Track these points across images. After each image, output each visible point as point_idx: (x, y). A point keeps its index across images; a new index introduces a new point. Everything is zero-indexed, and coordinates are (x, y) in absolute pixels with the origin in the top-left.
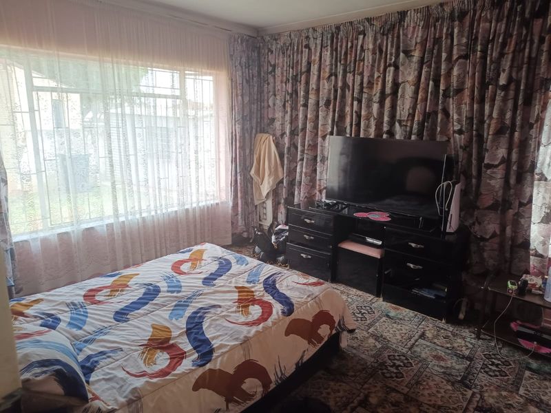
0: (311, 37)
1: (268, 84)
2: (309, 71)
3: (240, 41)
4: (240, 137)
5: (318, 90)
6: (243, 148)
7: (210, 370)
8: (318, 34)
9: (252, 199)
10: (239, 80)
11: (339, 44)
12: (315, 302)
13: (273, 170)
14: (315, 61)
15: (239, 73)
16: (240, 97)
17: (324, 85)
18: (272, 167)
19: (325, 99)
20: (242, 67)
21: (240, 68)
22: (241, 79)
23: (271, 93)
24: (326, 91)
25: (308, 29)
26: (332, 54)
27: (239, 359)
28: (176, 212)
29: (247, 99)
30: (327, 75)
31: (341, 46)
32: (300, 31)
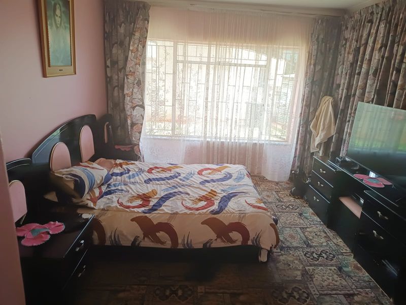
0: (375, 12)
1: (341, 55)
2: (366, 43)
3: (320, 21)
4: (307, 97)
5: (370, 60)
6: (308, 106)
7: (146, 216)
8: (380, 10)
9: (309, 147)
10: (314, 53)
11: (394, 16)
12: (240, 216)
13: (326, 127)
14: (373, 33)
15: (315, 47)
16: (312, 66)
17: (375, 55)
18: (326, 124)
19: (374, 68)
20: (318, 42)
21: (317, 43)
22: (316, 52)
23: (341, 63)
24: (376, 61)
25: (373, 6)
26: (386, 26)
27: (164, 220)
28: (246, 143)
29: (318, 68)
30: (379, 46)
31: (395, 19)
32: (367, 8)
